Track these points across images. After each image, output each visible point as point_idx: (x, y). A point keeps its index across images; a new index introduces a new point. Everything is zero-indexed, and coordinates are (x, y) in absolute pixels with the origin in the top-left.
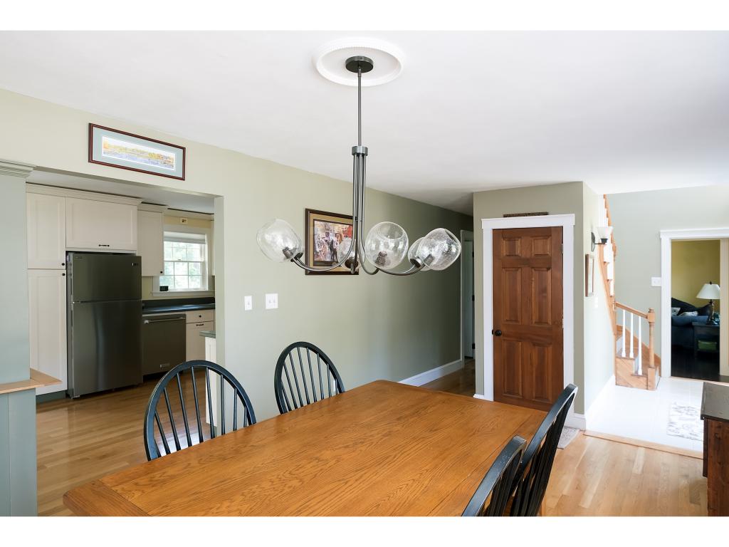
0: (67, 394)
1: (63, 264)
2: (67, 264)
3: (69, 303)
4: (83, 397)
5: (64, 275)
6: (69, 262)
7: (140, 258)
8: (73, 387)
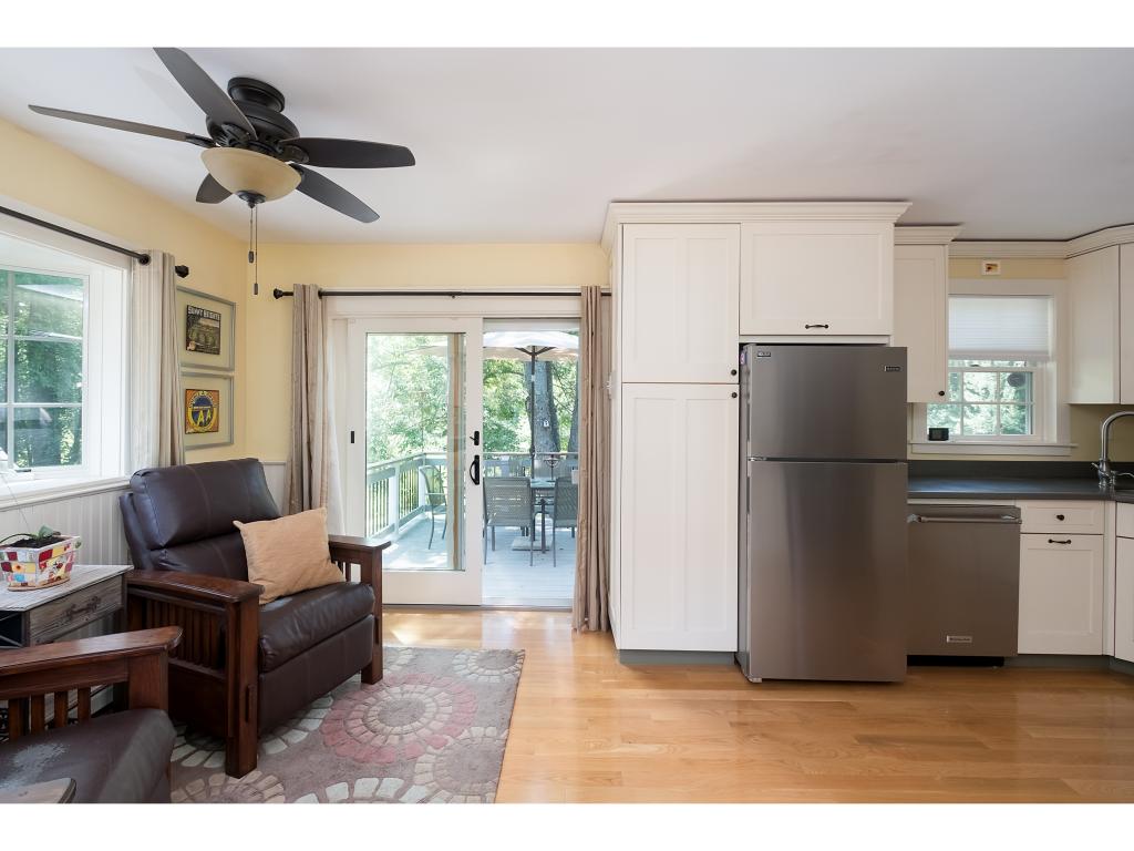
0: (736, 660)
1: (734, 373)
2: (740, 372)
3: (744, 459)
4: (770, 683)
5: (734, 395)
6: (744, 369)
7: (902, 353)
8: (748, 649)
